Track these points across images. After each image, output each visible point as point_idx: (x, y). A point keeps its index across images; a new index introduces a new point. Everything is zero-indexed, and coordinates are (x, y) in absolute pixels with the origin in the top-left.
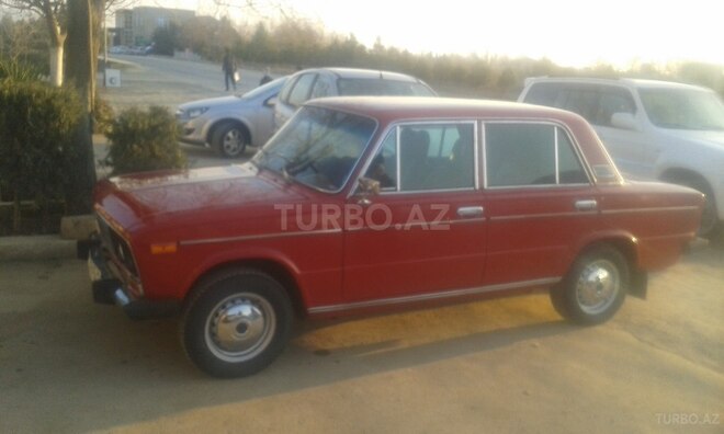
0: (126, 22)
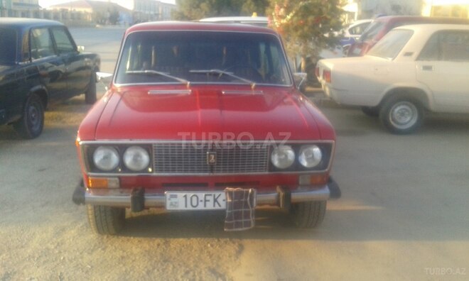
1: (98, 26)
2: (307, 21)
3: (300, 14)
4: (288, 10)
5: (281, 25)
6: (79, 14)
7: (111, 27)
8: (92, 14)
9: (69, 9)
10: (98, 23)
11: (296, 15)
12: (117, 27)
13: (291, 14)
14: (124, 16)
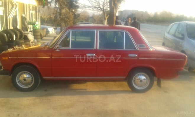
0: (121, 14)
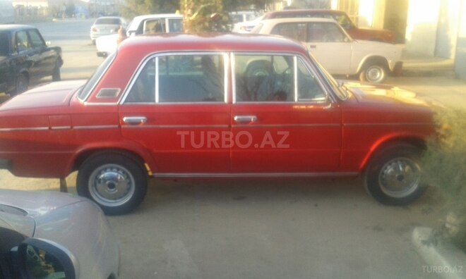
1: (54, 20)
2: (206, 18)
3: (202, 13)
4: (193, 11)
5: (190, 21)
6: (36, 9)
7: (67, 20)
8: (47, 9)
9: (25, 5)
10: (54, 16)
11: (199, 14)
12: (73, 20)
13: (196, 14)
14: (80, 9)
